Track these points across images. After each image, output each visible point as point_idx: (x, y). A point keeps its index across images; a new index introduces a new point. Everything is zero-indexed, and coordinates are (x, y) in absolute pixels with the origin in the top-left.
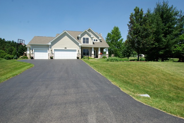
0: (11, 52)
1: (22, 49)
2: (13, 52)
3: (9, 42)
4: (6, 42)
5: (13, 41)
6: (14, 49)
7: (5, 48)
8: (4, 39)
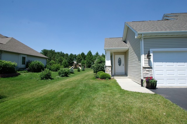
0: (60, 62)
1: (71, 59)
2: (63, 62)
3: (59, 53)
4: (56, 53)
5: (61, 52)
6: (63, 59)
7: (55, 59)
8: (54, 51)
